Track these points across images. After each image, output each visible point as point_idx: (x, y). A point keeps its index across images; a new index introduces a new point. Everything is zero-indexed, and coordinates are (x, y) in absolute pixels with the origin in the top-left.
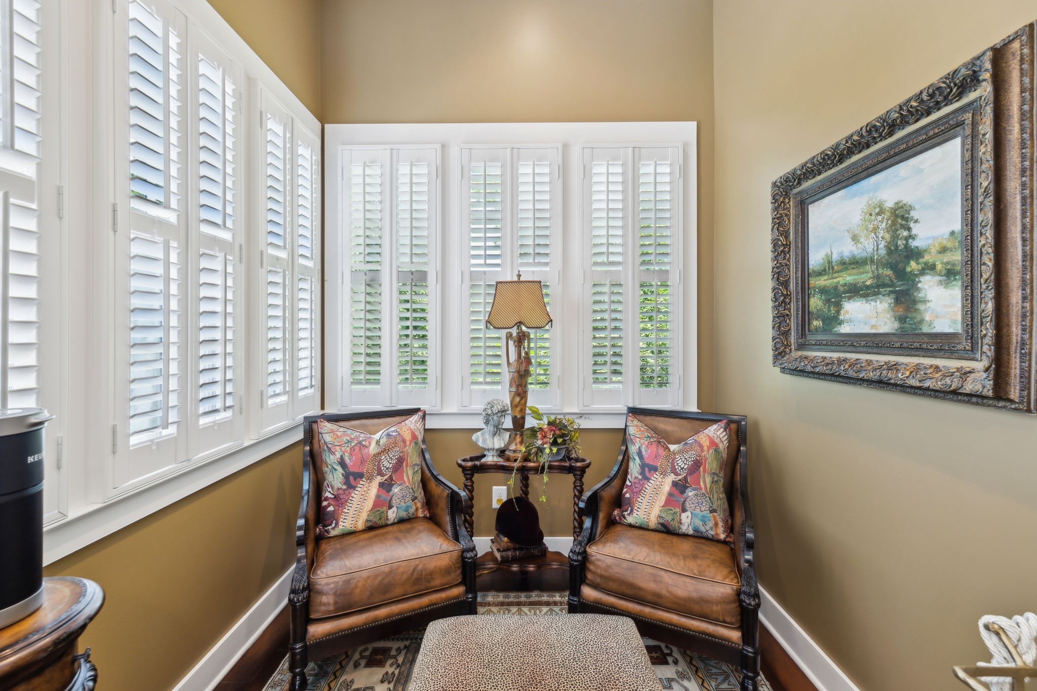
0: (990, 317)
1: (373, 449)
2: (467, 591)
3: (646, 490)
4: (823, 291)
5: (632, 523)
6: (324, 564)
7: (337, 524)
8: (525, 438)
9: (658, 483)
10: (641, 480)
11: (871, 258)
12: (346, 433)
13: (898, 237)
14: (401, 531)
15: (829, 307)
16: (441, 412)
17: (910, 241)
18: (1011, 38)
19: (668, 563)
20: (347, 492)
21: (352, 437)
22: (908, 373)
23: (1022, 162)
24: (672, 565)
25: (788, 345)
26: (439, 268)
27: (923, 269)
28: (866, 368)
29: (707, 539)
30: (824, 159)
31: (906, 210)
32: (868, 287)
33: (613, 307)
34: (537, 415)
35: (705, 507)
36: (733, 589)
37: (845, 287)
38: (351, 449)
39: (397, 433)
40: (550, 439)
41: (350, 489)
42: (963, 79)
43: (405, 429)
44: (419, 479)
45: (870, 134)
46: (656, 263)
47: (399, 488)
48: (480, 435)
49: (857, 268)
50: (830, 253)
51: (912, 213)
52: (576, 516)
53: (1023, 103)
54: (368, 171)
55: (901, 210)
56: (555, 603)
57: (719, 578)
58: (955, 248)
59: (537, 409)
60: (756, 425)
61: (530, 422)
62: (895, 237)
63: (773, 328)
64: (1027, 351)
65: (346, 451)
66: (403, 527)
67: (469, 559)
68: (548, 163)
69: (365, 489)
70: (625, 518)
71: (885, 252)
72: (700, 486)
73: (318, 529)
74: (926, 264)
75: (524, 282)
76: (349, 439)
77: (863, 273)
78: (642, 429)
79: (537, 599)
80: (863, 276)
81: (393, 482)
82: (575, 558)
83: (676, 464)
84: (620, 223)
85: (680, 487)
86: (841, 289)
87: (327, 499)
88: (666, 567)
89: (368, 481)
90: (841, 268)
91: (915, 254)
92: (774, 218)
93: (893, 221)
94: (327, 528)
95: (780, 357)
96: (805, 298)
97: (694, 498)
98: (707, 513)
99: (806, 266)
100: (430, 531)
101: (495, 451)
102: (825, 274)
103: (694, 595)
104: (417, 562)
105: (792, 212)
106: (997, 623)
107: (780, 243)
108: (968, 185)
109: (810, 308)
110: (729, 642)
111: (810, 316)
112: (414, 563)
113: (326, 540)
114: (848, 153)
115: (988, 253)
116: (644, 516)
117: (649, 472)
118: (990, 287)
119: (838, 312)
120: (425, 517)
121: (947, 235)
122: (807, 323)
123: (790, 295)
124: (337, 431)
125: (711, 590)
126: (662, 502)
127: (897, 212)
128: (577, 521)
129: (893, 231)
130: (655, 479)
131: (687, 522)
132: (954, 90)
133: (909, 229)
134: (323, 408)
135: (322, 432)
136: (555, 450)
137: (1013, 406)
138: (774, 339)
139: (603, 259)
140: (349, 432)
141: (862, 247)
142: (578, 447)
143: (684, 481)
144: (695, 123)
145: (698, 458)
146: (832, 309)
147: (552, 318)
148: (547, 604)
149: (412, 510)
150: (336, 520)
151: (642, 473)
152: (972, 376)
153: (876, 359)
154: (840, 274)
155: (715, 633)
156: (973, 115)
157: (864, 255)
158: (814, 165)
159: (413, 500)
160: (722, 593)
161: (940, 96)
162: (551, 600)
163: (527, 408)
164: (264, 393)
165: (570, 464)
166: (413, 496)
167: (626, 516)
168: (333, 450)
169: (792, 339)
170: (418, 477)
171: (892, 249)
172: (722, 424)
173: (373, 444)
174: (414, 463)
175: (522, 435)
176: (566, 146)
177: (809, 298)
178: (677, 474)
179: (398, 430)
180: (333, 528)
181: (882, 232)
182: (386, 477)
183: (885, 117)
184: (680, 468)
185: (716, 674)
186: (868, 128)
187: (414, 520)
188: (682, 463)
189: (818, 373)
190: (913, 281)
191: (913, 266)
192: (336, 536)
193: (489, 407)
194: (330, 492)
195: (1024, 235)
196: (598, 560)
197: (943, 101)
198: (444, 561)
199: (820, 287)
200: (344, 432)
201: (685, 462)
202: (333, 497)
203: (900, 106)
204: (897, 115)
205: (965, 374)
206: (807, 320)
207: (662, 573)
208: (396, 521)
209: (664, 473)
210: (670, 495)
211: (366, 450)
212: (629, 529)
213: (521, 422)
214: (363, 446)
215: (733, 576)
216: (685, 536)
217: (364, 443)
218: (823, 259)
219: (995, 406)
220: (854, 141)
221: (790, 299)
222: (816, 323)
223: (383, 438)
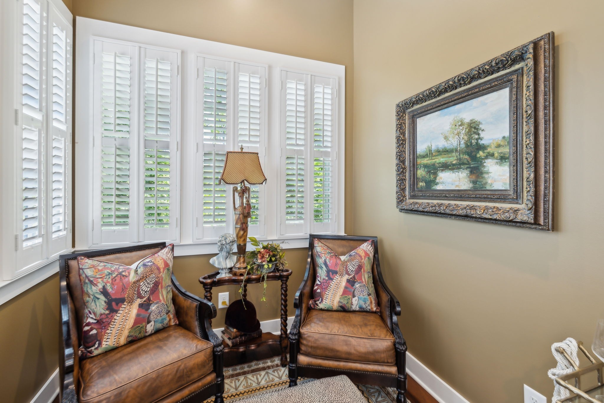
0: (532, 181)
1: (132, 278)
2: (217, 377)
3: (331, 287)
4: (426, 166)
5: (323, 308)
6: (93, 384)
7: (100, 344)
8: (246, 258)
9: (338, 281)
10: (328, 280)
11: (456, 149)
12: (106, 267)
13: (472, 138)
14: (160, 340)
15: (430, 175)
16: (180, 244)
17: (479, 141)
18: (539, 39)
19: (353, 331)
20: (109, 316)
21: (113, 269)
22: (482, 211)
23: (545, 102)
24: (355, 333)
25: (405, 196)
26: (179, 139)
27: (487, 156)
28: (456, 209)
29: (367, 312)
30: (430, 93)
31: (477, 124)
32: (454, 165)
33: (299, 172)
34: (255, 242)
35: (365, 293)
36: (391, 342)
37: (440, 165)
38: (112, 280)
39: (152, 263)
40: (267, 258)
41: (113, 312)
42: (516, 57)
43: (158, 259)
44: (171, 297)
45: (459, 82)
46: (324, 146)
47: (156, 306)
48: (216, 259)
49: (447, 154)
50: (430, 146)
51: (481, 126)
52: (283, 307)
53: (545, 73)
54: (118, 60)
55: (474, 124)
56: (269, 367)
57: (383, 336)
58: (505, 146)
59: (255, 238)
60: (381, 241)
61: (250, 248)
62: (470, 138)
63: (397, 186)
64: (548, 199)
65: (108, 282)
66: (160, 336)
67: (219, 352)
68: (259, 76)
69: (127, 311)
70: (317, 305)
71: (464, 146)
72: (362, 280)
73: (80, 352)
74: (488, 153)
75: (245, 153)
76: (110, 271)
77: (451, 157)
78: (325, 248)
79: (256, 367)
80: (451, 158)
81: (151, 302)
82: (294, 338)
83: (348, 268)
84: (303, 120)
85: (351, 282)
86: (437, 165)
87: (88, 324)
88: (352, 334)
89: (129, 304)
90: (437, 154)
91: (482, 148)
92: (398, 125)
93: (469, 130)
94: (90, 349)
95: (400, 203)
96: (414, 170)
97: (359, 288)
98: (366, 297)
99: (415, 152)
100: (185, 336)
101: (227, 270)
102: (427, 157)
103: (371, 350)
104: (180, 363)
105: (407, 122)
106: (561, 346)
107: (401, 139)
108: (515, 113)
109: (418, 176)
110: (390, 374)
111: (418, 180)
112: (176, 366)
113: (89, 360)
114: (444, 91)
115: (531, 148)
116: (330, 303)
117: (333, 274)
118: (532, 166)
119: (435, 178)
120: (176, 325)
121: (501, 138)
122: (416, 184)
123: (406, 168)
124: (98, 266)
125: (380, 345)
126: (341, 293)
127: (472, 125)
128: (283, 310)
129: (469, 135)
130: (336, 279)
131: (355, 304)
132: (510, 62)
133: (479, 134)
134: (74, 246)
135: (83, 267)
136: (270, 265)
137: (540, 228)
138: (397, 193)
139: (293, 142)
140: (109, 265)
141: (450, 143)
142: (286, 262)
143: (353, 279)
144: (344, 67)
145: (360, 264)
146: (431, 176)
147: (266, 178)
148: (264, 369)
149: (166, 322)
150: (99, 341)
151: (328, 276)
152: (520, 212)
153: (461, 204)
154: (437, 157)
155: (383, 370)
156: (517, 76)
157: (452, 147)
158: (424, 96)
159: (167, 314)
160: (386, 345)
161: (501, 64)
162: (266, 365)
163: (248, 238)
164: (19, 237)
165: (280, 274)
166: (167, 310)
167: (318, 304)
168: (95, 282)
169: (407, 193)
170: (170, 295)
171: (468, 145)
172: (369, 242)
173: (132, 274)
174: (167, 285)
175: (244, 257)
176: (270, 67)
177: (417, 170)
178: (349, 275)
179: (153, 261)
180: (96, 349)
181: (463, 135)
182: (145, 299)
183: (470, 73)
184: (351, 271)
185: (373, 393)
186: (459, 78)
187: (168, 329)
188: (352, 268)
189: (427, 212)
190: (481, 162)
191: (481, 154)
192: (99, 354)
193: (223, 239)
194: (92, 318)
195: (546, 140)
196: (309, 336)
197: (502, 68)
198: (201, 358)
199: (424, 164)
200: (105, 266)
201: (353, 267)
202: (95, 321)
203: (479, 68)
204: (477, 72)
205: (516, 211)
206: (416, 182)
207: (350, 339)
208: (153, 332)
209: (342, 275)
210: (346, 288)
211: (127, 279)
212: (321, 312)
213: (244, 248)
214: (124, 276)
215: (389, 334)
216: (354, 312)
217: (124, 273)
218: (426, 148)
219: (530, 227)
220: (450, 84)
221: (406, 170)
222: (422, 184)
223: (140, 268)
